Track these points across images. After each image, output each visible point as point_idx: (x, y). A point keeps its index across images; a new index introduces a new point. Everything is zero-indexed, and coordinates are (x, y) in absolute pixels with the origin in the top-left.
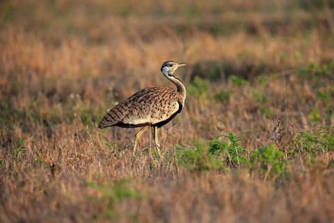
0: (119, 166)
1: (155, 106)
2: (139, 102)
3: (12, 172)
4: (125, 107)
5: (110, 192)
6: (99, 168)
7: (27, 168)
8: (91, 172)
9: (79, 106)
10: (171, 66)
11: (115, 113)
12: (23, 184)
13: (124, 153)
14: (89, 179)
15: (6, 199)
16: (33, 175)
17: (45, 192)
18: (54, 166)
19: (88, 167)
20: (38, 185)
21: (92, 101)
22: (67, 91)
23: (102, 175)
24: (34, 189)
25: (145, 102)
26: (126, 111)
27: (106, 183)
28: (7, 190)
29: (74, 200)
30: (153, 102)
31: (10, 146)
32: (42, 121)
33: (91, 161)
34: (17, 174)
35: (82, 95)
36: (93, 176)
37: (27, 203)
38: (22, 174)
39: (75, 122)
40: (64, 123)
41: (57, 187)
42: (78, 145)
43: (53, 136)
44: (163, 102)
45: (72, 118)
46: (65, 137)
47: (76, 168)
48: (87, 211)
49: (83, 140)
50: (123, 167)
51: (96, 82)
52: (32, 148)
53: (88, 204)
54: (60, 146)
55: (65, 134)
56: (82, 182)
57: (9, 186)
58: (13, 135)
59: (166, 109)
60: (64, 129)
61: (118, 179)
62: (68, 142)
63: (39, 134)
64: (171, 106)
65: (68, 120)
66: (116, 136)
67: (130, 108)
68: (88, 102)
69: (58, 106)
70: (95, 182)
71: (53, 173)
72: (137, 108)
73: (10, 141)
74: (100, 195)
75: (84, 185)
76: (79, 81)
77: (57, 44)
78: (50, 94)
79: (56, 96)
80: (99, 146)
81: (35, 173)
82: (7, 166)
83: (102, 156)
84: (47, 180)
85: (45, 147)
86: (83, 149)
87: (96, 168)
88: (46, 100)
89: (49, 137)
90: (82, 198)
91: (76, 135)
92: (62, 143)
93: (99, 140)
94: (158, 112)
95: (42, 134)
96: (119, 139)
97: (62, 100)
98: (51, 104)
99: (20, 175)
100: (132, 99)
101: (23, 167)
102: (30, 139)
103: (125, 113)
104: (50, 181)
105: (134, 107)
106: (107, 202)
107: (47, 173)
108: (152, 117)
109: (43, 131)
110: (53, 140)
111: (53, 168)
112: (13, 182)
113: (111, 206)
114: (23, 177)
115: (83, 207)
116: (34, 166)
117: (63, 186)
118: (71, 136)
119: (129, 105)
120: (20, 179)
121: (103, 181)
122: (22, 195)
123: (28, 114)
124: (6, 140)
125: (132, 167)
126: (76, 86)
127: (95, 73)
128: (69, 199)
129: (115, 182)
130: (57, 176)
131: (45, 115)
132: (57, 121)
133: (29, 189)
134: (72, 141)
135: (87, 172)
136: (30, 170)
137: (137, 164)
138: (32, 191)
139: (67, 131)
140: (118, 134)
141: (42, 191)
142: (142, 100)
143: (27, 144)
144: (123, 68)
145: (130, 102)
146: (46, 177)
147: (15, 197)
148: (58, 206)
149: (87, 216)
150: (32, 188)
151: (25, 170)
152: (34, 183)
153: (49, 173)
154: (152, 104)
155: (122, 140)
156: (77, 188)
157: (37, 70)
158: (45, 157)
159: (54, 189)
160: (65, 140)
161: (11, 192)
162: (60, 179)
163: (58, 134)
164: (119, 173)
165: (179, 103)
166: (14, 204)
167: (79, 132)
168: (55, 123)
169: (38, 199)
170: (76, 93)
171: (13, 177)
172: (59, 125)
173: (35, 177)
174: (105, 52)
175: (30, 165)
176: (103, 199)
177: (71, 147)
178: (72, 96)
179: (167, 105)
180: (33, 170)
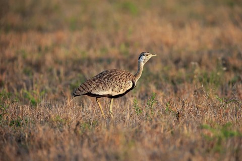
0: (226, 114)
1: (115, 83)
2: (104, 79)
3: (148, 118)
4: (93, 82)
5: (220, 133)
6: (211, 116)
7: (159, 115)
8: (206, 118)
9: (197, 70)
10: (147, 55)
11: (86, 86)
12: (156, 126)
13: (229, 104)
14: (204, 124)
15: (143, 138)
16: (164, 120)
17: (172, 132)
18: (178, 113)
19: (203, 115)
20: (167, 127)
21: (207, 67)
22: (189, 60)
23: (214, 121)
24: (164, 130)
25: (108, 79)
26: (94, 84)
27: (216, 126)
28: (144, 131)
29: (193, 138)
30: (114, 80)
31: (147, 99)
32: (170, 81)
33: (206, 110)
34: (152, 119)
35: (200, 63)
36: (207, 121)
37: (158, 140)
38: (155, 119)
39: (194, 82)
40: (186, 83)
41: (181, 129)
42: (196, 99)
43: (178, 92)
44: (121, 80)
45: (192, 79)
46: (187, 93)
47: (195, 115)
48: (203, 146)
49: (200, 95)
50: (229, 115)
51: (210, 54)
52: (163, 100)
53: (203, 141)
54: (183, 100)
55: (187, 91)
56: (199, 125)
57: (146, 129)
58: (149, 91)
59: (123, 85)
60: (186, 87)
61: (226, 124)
62: (189, 97)
63: (168, 90)
64: (126, 84)
65: (189, 81)
66: (224, 92)
67: (97, 83)
68: (204, 68)
69: (182, 71)
70: (209, 125)
71: (178, 119)
72: (102, 83)
73: (147, 95)
74: (212, 135)
75: (201, 127)
76: (198, 52)
77: (182, 26)
78: (177, 62)
79: (181, 64)
80: (211, 100)
81: (165, 118)
82: (145, 114)
83: (214, 107)
84: (174, 124)
85: (173, 100)
86: (200, 101)
87: (209, 116)
88: (173, 66)
89: (176, 92)
90: (199, 137)
91: (195, 91)
92: (185, 97)
93: (211, 95)
94: (117, 87)
95: (170, 90)
96: (226, 95)
97: (186, 66)
98: (177, 69)
99: (153, 120)
100: (99, 76)
101: (156, 114)
102: (161, 94)
103: (93, 86)
104: (176, 124)
105: (100, 82)
106: (217, 139)
107: (174, 119)
108: (112, 90)
109: (171, 88)
110: (178, 95)
111: (178, 115)
112: (149, 125)
113: (219, 143)
114: (156, 121)
115: (200, 144)
116: (165, 113)
117: (185, 128)
118: (191, 92)
119: (97, 81)
120: (154, 123)
121: (214, 125)
122: (155, 135)
123: (161, 76)
124: (144, 94)
125: (236, 115)
126: (196, 56)
127: (210, 47)
128: (189, 138)
129: (223, 126)
130: (181, 121)
131: (173, 77)
132: (181, 81)
133: (161, 130)
134: (192, 96)
135: (203, 118)
136: (162, 117)
137: (239, 113)
138: (162, 132)
139: (189, 89)
140: (226, 91)
141: (170, 132)
142: (106, 78)
143: (160, 97)
144: (229, 44)
145: (97, 78)
146: (173, 121)
147: (150, 136)
148: (181, 143)
149: (203, 150)
150: (162, 129)
151: (157, 116)
152: (164, 126)
153: (175, 119)
154: (113, 81)
155: (229, 95)
156: (195, 130)
157: (167, 44)
158: (173, 107)
159: (179, 130)
160: (187, 95)
161: (147, 132)
162: (184, 123)
163: (182, 91)
164: (226, 119)
165: (133, 82)
166: (149, 140)
167: (198, 89)
168: (180, 83)
169: (167, 138)
170: (195, 61)
171: (148, 122)
172: (183, 84)
173: (165, 121)
174: (217, 32)
175: (161, 113)
176: (214, 138)
177: (191, 100)
178: (193, 63)
179: (124, 83)
180: (164, 117)
